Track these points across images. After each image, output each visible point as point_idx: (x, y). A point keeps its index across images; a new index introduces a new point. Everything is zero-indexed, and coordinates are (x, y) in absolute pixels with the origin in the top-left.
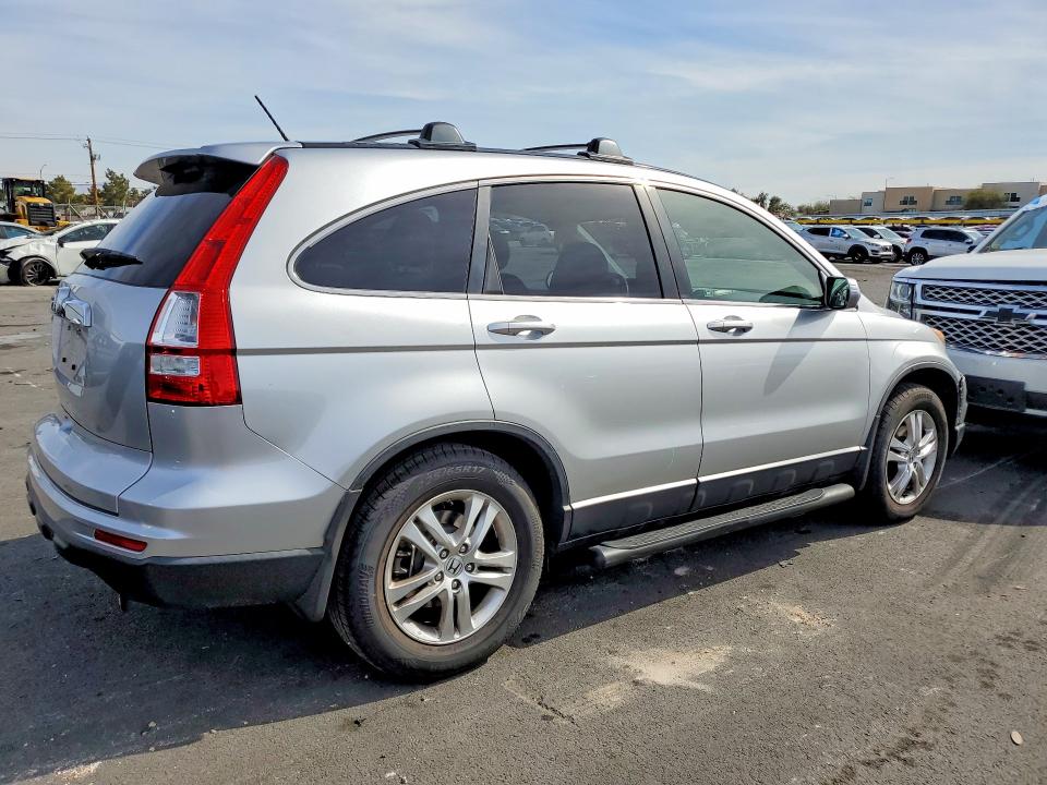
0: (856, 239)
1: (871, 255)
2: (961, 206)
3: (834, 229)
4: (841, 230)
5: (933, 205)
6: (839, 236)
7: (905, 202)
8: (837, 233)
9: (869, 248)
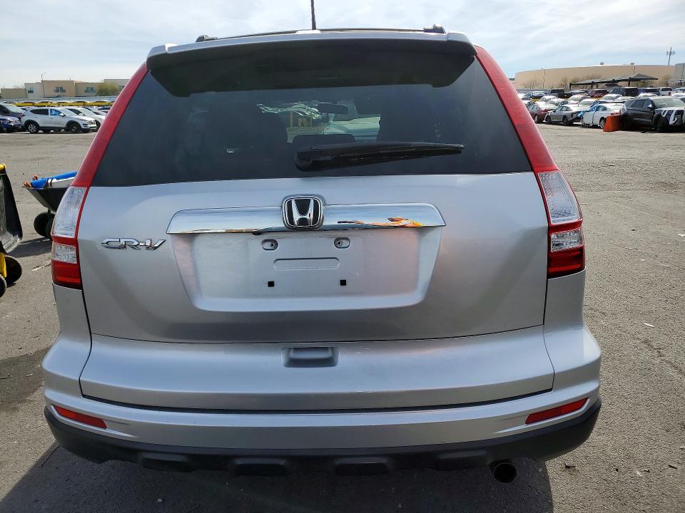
0: (69, 117)
1: (83, 127)
2: (95, 94)
3: (51, 110)
4: (56, 111)
5: (77, 94)
6: (55, 115)
7: (57, 91)
8: (54, 112)
9: (81, 123)
